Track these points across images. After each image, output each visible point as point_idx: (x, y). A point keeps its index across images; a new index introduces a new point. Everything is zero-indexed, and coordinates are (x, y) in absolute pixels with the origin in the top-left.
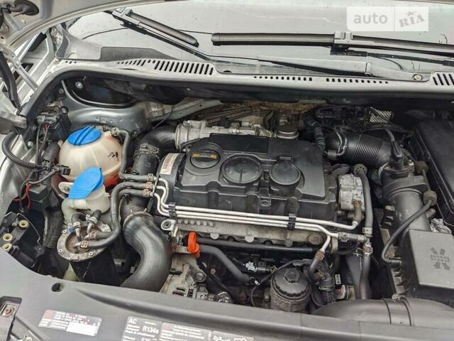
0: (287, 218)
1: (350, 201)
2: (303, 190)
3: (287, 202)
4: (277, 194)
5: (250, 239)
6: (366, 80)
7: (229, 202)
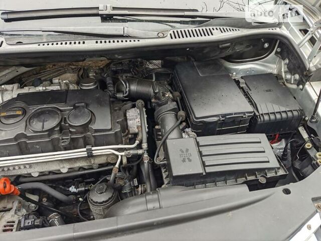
0: (85, 149)
1: (136, 127)
2: (94, 127)
3: (84, 138)
4: (75, 133)
5: (64, 170)
6: (124, 40)
7: (38, 147)
